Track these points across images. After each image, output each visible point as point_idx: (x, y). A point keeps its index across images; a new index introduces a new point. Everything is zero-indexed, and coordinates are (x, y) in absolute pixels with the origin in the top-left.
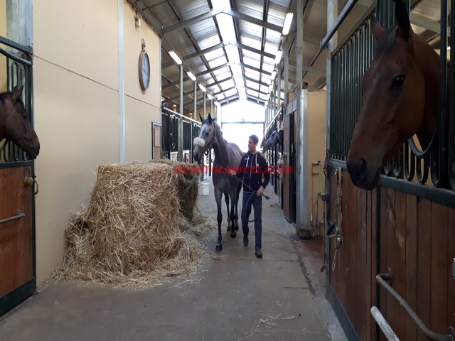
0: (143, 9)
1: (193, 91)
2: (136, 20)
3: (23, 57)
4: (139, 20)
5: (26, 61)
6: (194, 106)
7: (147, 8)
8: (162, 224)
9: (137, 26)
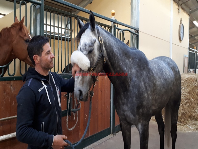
0: (182, 4)
2: (179, 10)
3: (136, 32)
4: (180, 9)
5: (137, 33)
7: (184, 3)
8: (192, 103)
9: (178, 12)
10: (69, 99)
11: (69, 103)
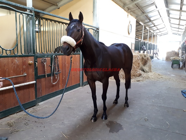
1: (148, 32)
2: (128, 15)
6: (147, 37)
10: (53, 67)
11: (52, 70)
